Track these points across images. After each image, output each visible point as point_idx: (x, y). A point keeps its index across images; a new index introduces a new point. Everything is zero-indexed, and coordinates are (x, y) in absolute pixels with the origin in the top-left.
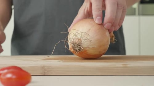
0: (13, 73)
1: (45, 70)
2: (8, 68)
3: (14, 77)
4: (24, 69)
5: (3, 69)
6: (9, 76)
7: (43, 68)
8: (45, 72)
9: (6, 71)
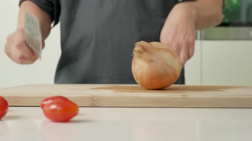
0: (57, 104)
1: (95, 101)
2: (53, 98)
3: (59, 108)
4: (70, 100)
5: (47, 100)
6: (54, 107)
7: (92, 98)
8: (94, 103)
9: (50, 102)
